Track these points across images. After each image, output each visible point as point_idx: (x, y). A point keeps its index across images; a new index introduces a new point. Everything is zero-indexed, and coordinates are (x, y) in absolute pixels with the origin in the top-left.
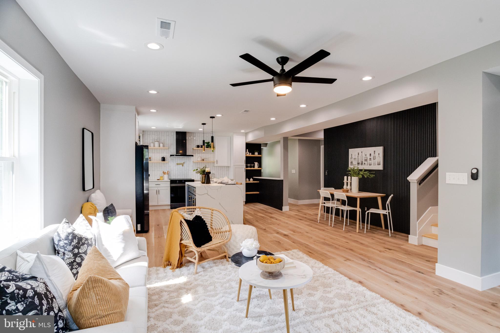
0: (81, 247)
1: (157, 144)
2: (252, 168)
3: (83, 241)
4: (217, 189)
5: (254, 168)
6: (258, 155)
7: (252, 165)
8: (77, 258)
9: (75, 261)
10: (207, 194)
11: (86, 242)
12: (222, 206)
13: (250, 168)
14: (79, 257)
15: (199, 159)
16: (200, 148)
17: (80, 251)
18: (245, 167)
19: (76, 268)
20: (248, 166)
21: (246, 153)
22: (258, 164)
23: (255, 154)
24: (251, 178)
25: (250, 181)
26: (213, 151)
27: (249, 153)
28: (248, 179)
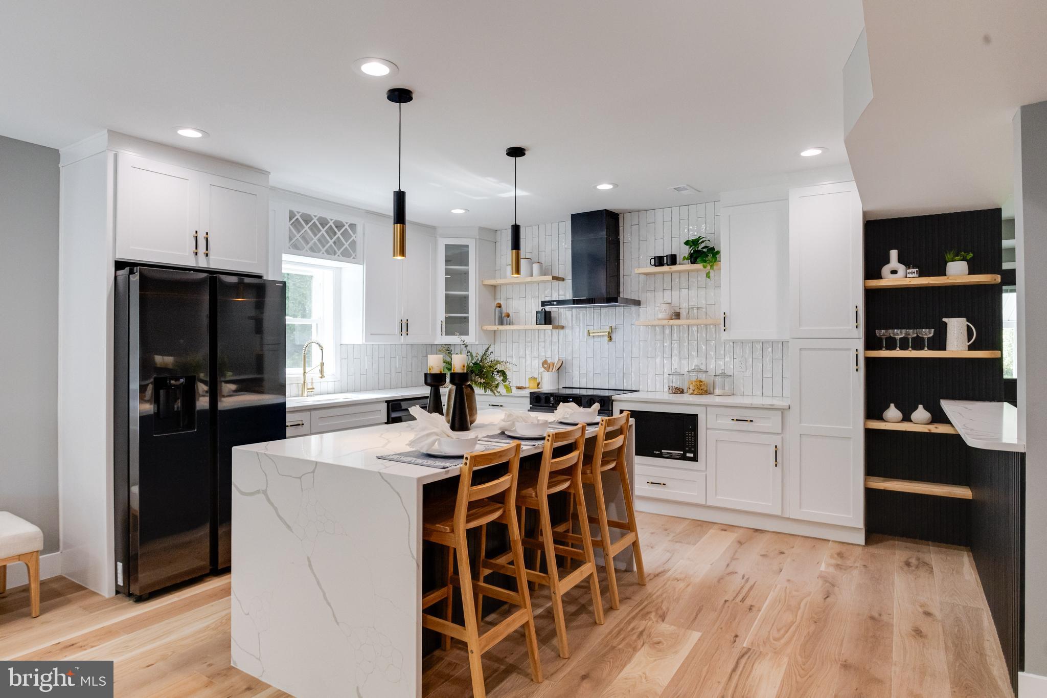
1: (524, 267)
2: (926, 353)
4: (300, 478)
5: (943, 348)
6: (970, 273)
7: (927, 334)
10: (265, 492)
13: (914, 348)
15: (664, 313)
16: (666, 268)
18: (860, 344)
20: (898, 337)
21: (886, 270)
22: (968, 327)
23: (947, 273)
24: (916, 408)
25: (907, 418)
26: (708, 275)
27: (901, 268)
28: (893, 412)
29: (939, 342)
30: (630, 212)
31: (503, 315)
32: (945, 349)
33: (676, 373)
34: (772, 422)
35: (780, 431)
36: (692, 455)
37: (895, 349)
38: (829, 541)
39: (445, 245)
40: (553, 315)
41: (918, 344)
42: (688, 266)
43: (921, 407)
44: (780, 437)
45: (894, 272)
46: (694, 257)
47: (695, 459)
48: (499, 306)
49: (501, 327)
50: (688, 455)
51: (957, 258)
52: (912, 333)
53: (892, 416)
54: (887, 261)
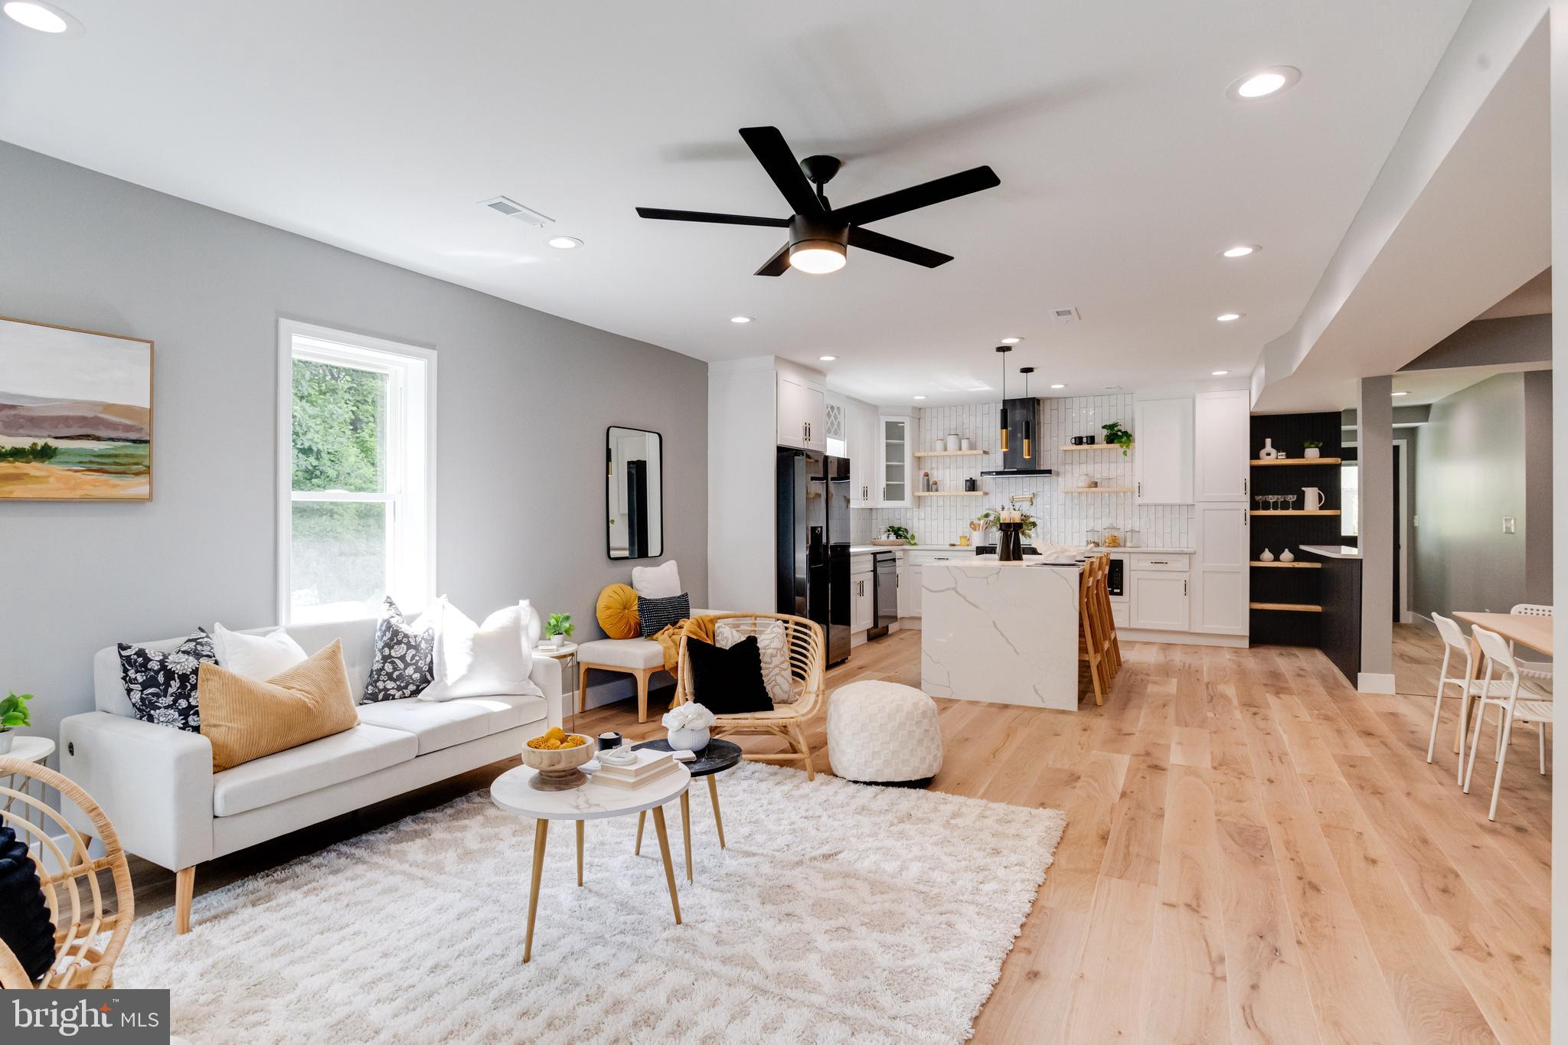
0: (396, 647)
1: (952, 442)
2: (1290, 512)
3: (400, 637)
4: (987, 578)
5: (1302, 508)
6: (1321, 456)
7: (1291, 498)
8: (387, 664)
9: (382, 669)
10: (955, 589)
11: (405, 640)
12: (1002, 634)
13: (1282, 509)
14: (389, 663)
15: (1082, 482)
16: (1085, 447)
17: (393, 654)
18: (1247, 506)
19: (384, 681)
20: (1271, 501)
21: (1263, 453)
22: (1319, 494)
23: (1305, 456)
24: (1283, 551)
25: (1277, 559)
26: (1125, 453)
27: (1273, 452)
28: (1267, 555)
29: (1300, 504)
30: (1050, 399)
31: (931, 483)
32: (1303, 509)
33: (1093, 531)
34: (1182, 563)
35: (1188, 570)
36: (1119, 591)
37: (1269, 509)
38: (1223, 647)
39: (886, 422)
40: (978, 483)
41: (1285, 506)
42: (1105, 446)
43: (1286, 550)
44: (1187, 574)
45: (1268, 454)
46: (1110, 439)
47: (1121, 594)
48: (926, 475)
49: (927, 494)
50: (1115, 591)
51: (1312, 446)
52: (1280, 498)
53: (1267, 559)
54: (1263, 446)
